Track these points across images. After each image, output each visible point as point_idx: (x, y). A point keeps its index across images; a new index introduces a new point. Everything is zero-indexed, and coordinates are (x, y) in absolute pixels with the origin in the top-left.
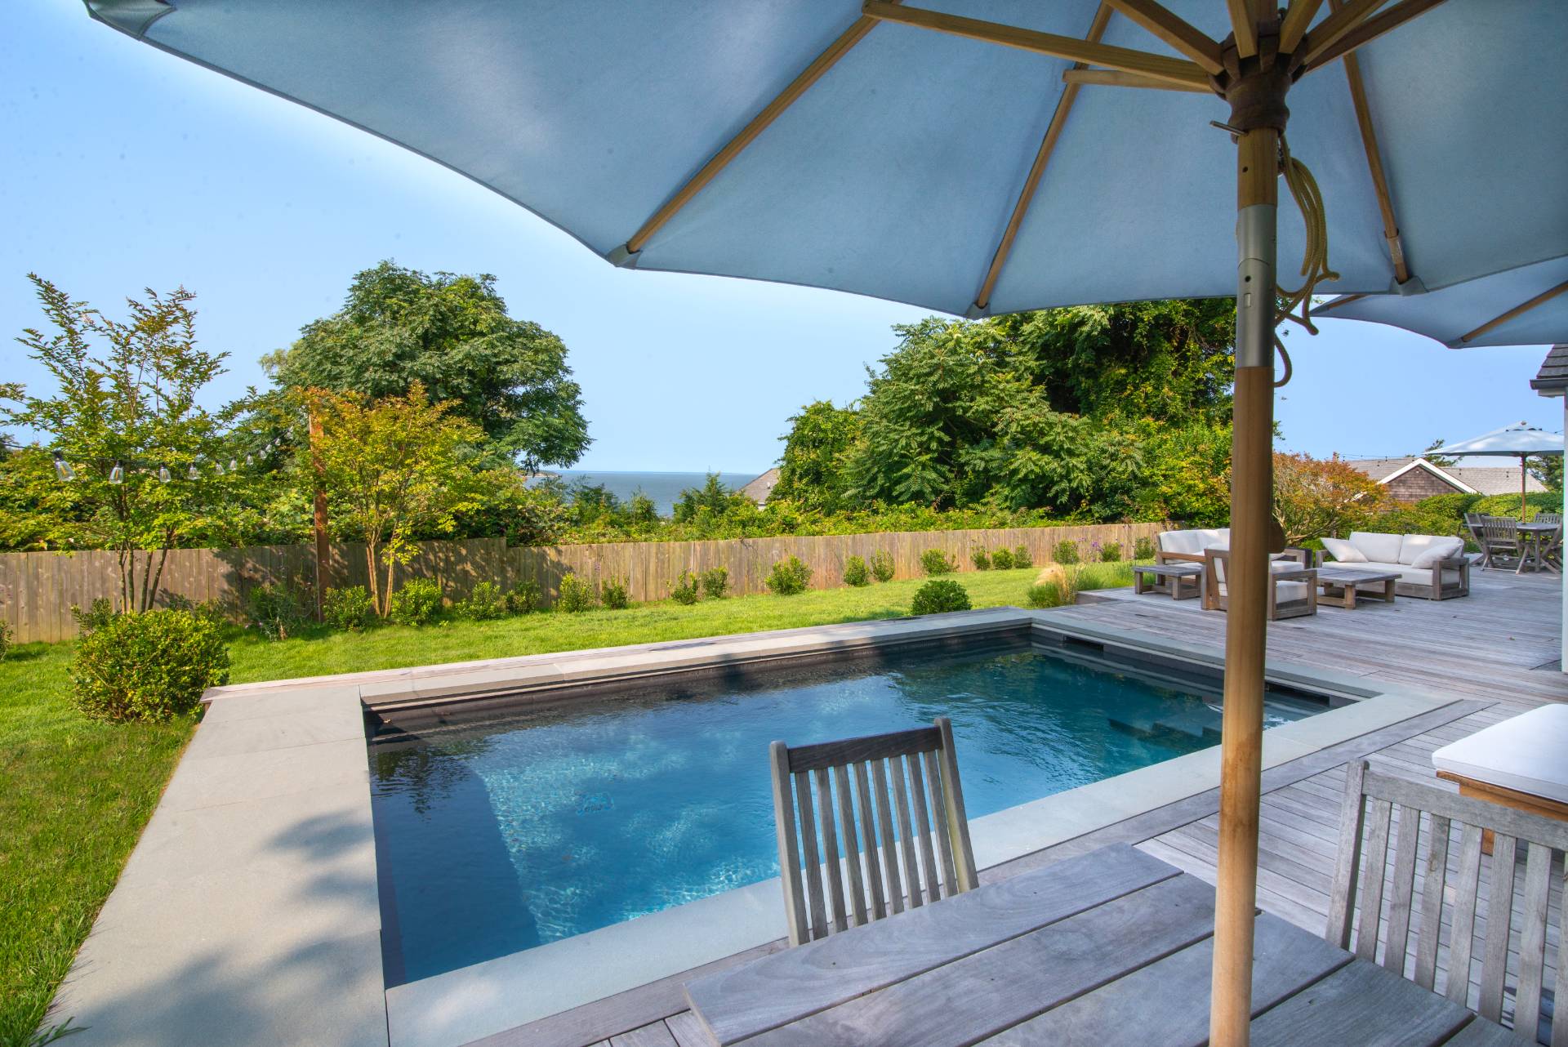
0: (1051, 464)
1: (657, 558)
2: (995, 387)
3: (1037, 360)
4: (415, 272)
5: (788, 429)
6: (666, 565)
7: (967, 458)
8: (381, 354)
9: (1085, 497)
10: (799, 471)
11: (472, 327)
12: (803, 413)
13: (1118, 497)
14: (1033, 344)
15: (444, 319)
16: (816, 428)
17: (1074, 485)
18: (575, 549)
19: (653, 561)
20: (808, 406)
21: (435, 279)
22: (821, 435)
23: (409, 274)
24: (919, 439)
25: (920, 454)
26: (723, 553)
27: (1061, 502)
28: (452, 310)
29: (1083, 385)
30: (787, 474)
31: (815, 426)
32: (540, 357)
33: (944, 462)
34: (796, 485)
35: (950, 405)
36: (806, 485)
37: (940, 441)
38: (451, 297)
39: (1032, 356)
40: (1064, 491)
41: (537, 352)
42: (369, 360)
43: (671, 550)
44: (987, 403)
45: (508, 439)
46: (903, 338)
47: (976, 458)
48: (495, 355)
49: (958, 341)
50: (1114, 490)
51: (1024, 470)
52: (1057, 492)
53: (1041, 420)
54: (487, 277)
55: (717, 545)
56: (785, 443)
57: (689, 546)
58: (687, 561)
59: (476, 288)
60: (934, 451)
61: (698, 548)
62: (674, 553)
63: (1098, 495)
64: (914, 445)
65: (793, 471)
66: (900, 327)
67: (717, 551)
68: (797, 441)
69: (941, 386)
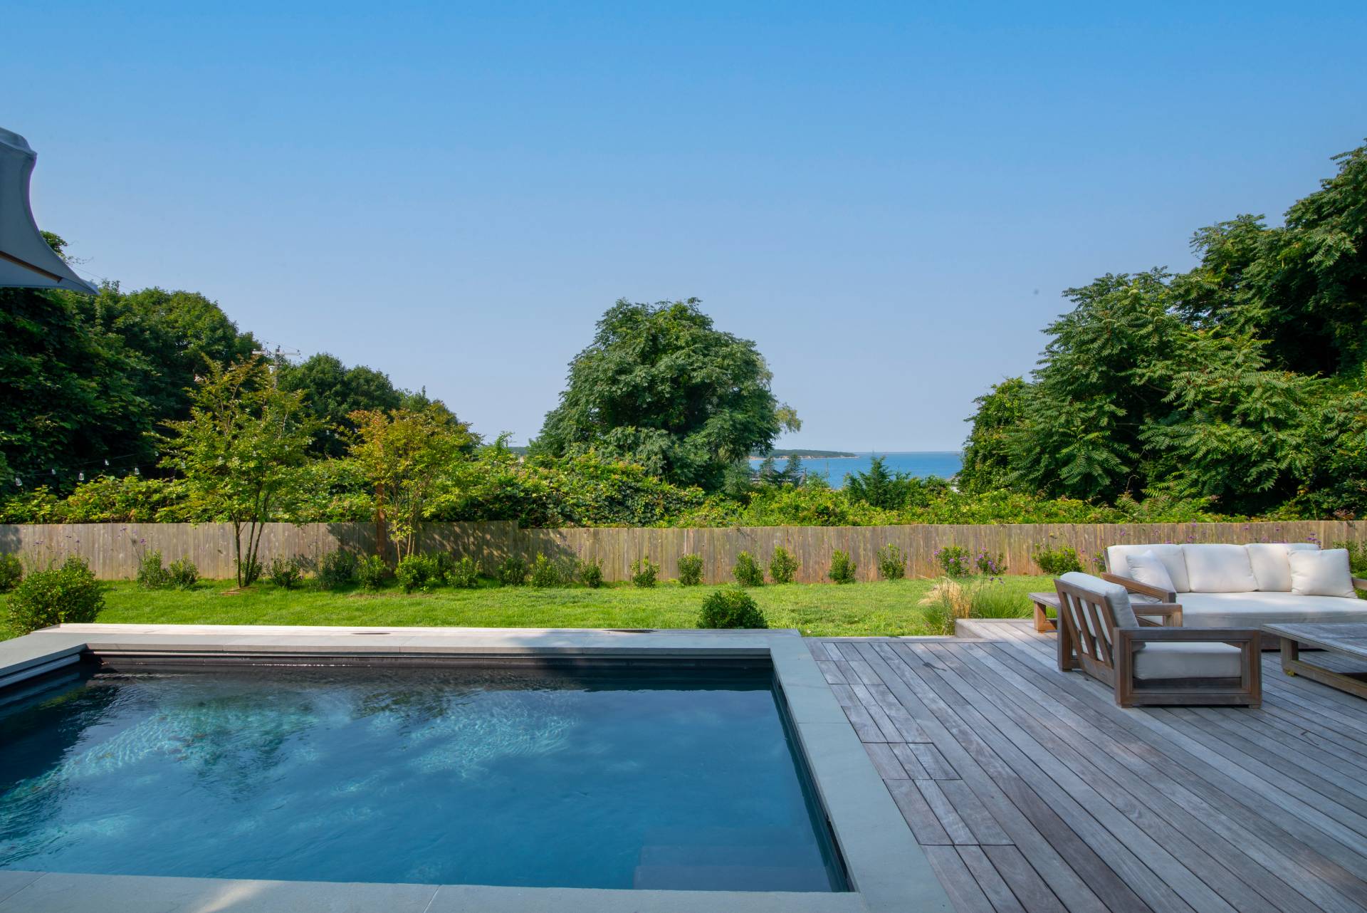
0: (1249, 440)
1: (650, 542)
2: (1183, 347)
3: (1262, 308)
4: (643, 305)
5: (974, 410)
6: (659, 549)
7: (1149, 433)
8: (605, 371)
9: (1302, 482)
10: (981, 452)
11: (675, 342)
12: (992, 392)
13: (1348, 483)
14: (1260, 288)
15: (655, 339)
16: (1001, 407)
17: (1283, 466)
18: (575, 532)
19: (646, 544)
20: (999, 385)
21: (657, 307)
22: (1007, 414)
23: (640, 306)
24: (1083, 415)
25: (1086, 431)
26: (718, 540)
27: (1262, 489)
28: (661, 330)
29: (1338, 332)
30: (970, 456)
31: (1000, 406)
32: (726, 362)
33: (1122, 440)
34: (978, 467)
35: (1123, 374)
36: (991, 466)
37: (1112, 415)
38: (661, 320)
39: (1258, 303)
40: (1270, 473)
41: (724, 358)
42: (598, 376)
43: (664, 535)
44: (1167, 367)
45: (703, 433)
46: (1078, 303)
47: (1157, 434)
48: (692, 364)
49: (1137, 299)
50: (1344, 473)
51: (1204, 449)
52: (1260, 474)
53: (1232, 383)
54: (692, 300)
55: (711, 533)
56: (972, 424)
57: (682, 533)
58: (680, 546)
59: (684, 310)
60: (1102, 429)
61: (691, 534)
62: (667, 538)
63: (1322, 479)
64: (1078, 422)
65: (976, 452)
66: (1073, 291)
67: (712, 538)
68: (984, 421)
69: (1105, 353)
